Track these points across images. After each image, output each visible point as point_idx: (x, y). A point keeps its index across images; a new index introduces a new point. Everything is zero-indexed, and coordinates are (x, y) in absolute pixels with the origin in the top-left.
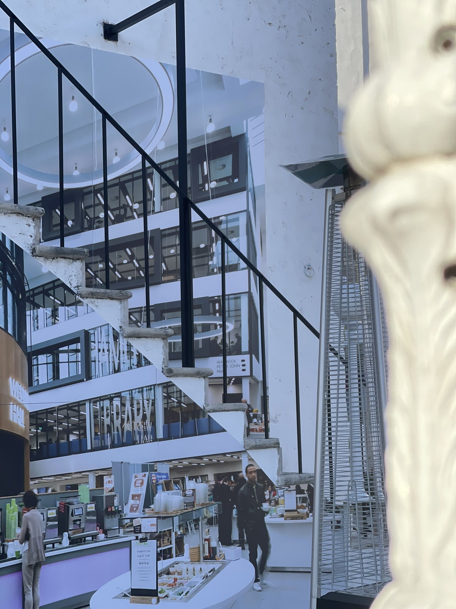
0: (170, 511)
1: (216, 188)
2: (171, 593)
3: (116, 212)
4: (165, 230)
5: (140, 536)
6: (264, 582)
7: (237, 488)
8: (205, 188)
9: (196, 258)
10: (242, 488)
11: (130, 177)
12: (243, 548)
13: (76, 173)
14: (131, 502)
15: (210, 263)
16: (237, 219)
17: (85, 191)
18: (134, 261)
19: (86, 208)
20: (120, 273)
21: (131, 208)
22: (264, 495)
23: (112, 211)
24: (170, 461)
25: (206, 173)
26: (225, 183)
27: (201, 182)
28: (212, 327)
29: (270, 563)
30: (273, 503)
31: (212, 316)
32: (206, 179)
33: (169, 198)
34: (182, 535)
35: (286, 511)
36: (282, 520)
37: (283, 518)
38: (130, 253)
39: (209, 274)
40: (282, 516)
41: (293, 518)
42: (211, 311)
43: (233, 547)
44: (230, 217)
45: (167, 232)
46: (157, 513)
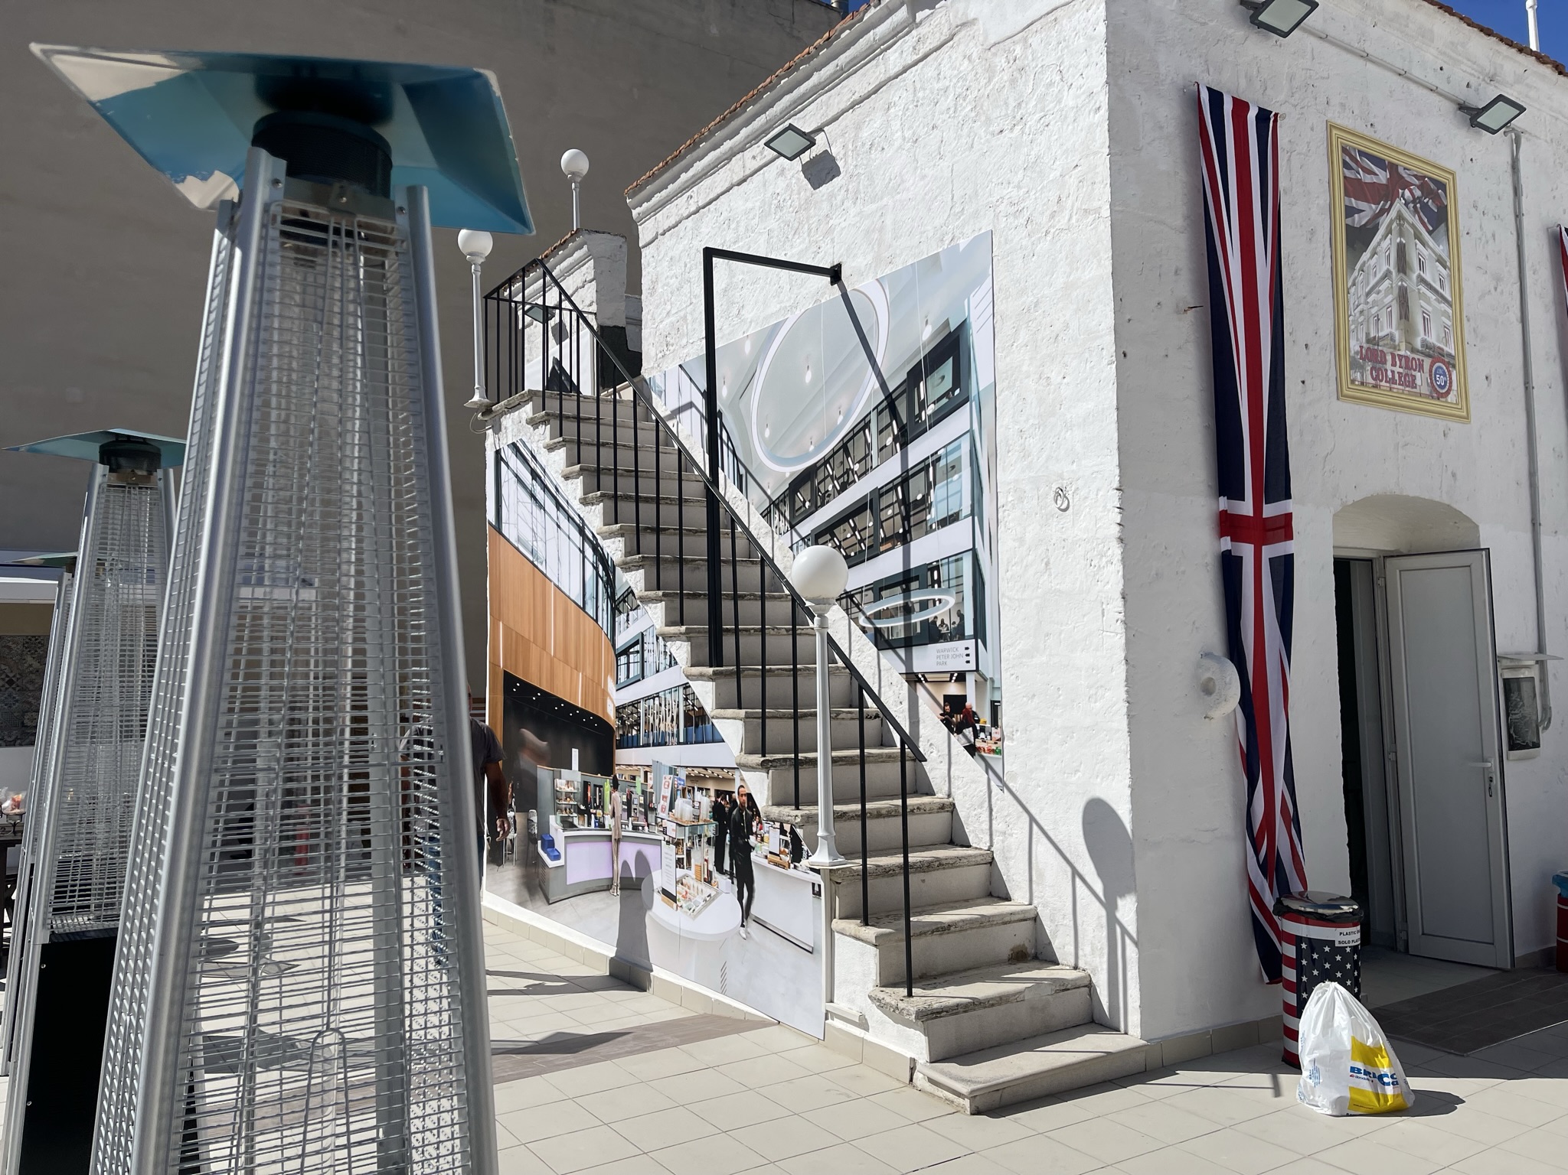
0: (684, 820)
1: (935, 413)
2: (684, 905)
3: (841, 480)
4: (882, 487)
5: (667, 838)
6: (749, 930)
7: (731, 810)
8: (921, 418)
9: (914, 514)
10: (734, 812)
11: (851, 434)
12: (733, 883)
13: (812, 448)
14: (662, 802)
15: (928, 517)
16: (959, 447)
17: (818, 465)
18: (857, 533)
19: (819, 484)
20: (845, 550)
21: (852, 470)
22: (752, 826)
23: (837, 479)
24: (687, 767)
25: (922, 398)
26: (945, 400)
27: (917, 412)
28: (931, 604)
29: (754, 911)
30: (759, 839)
31: (930, 588)
32: (923, 406)
33: (886, 446)
34: (691, 848)
35: (771, 853)
36: (765, 862)
37: (766, 861)
38: (853, 525)
39: (927, 533)
40: (766, 857)
41: (776, 864)
42: (930, 583)
43: (724, 877)
44: (950, 448)
45: (884, 489)
46: (676, 819)
